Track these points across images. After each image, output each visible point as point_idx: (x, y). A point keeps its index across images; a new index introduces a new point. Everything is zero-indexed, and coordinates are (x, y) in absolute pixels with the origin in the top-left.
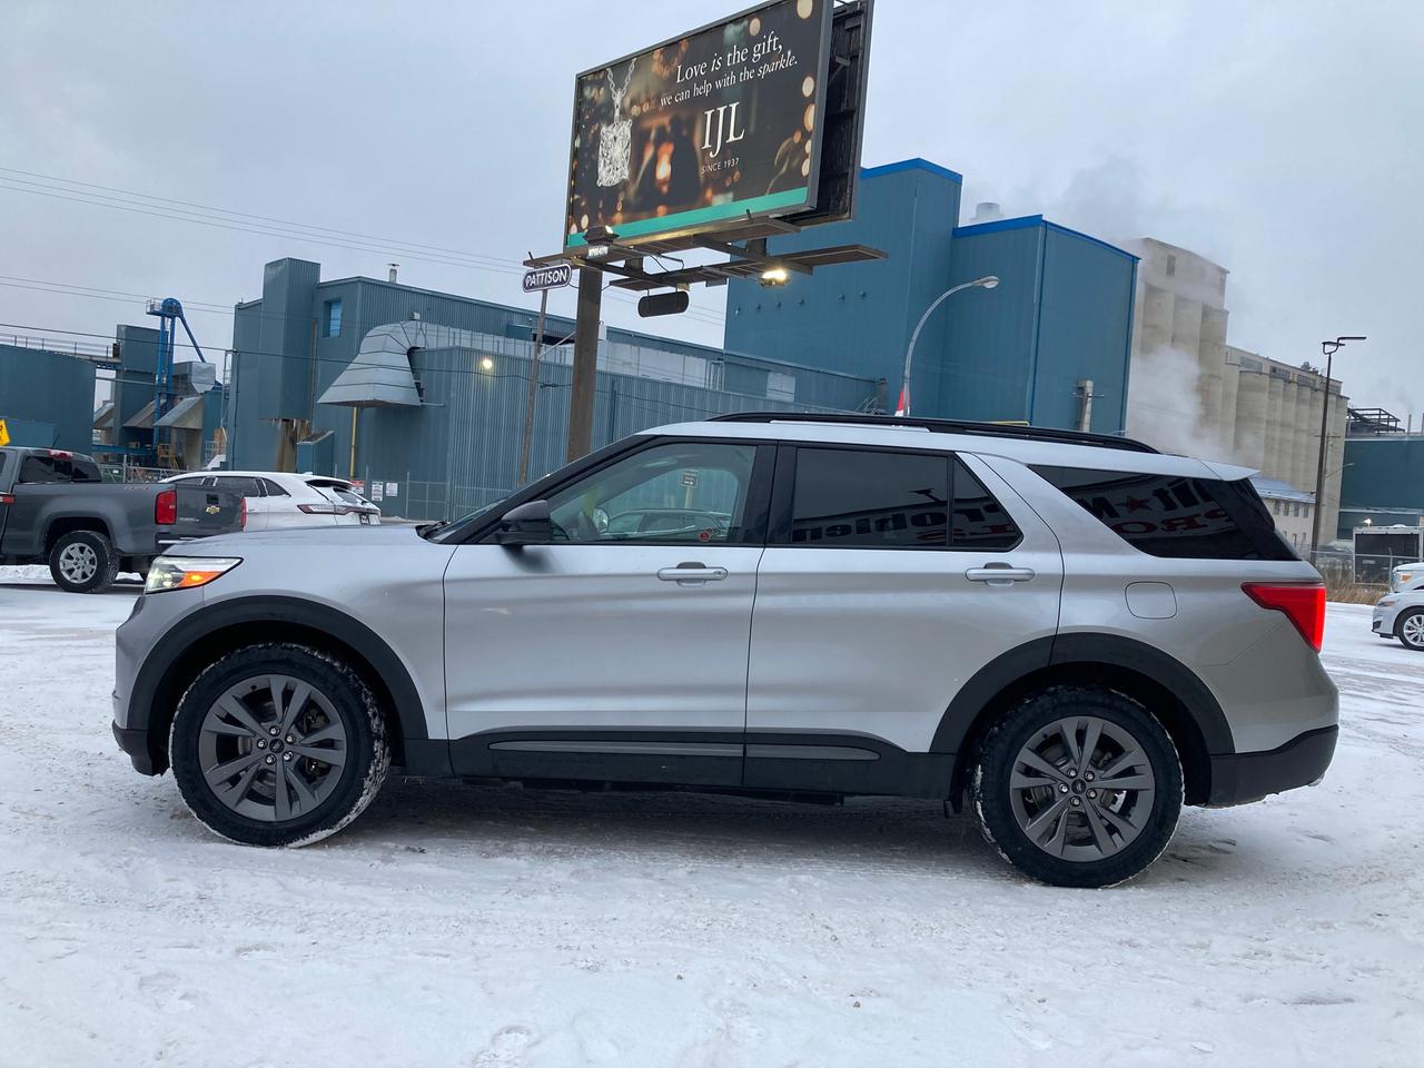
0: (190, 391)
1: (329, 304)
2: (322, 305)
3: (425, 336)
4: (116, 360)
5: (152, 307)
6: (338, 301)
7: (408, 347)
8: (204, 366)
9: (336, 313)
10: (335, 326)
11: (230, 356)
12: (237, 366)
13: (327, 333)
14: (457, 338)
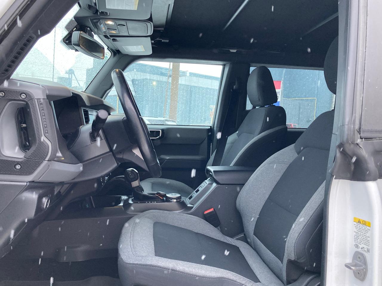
3: (137, 76)
5: (66, 71)
7: (132, 79)
8: (80, 87)
11: (85, 84)
14: (146, 76)
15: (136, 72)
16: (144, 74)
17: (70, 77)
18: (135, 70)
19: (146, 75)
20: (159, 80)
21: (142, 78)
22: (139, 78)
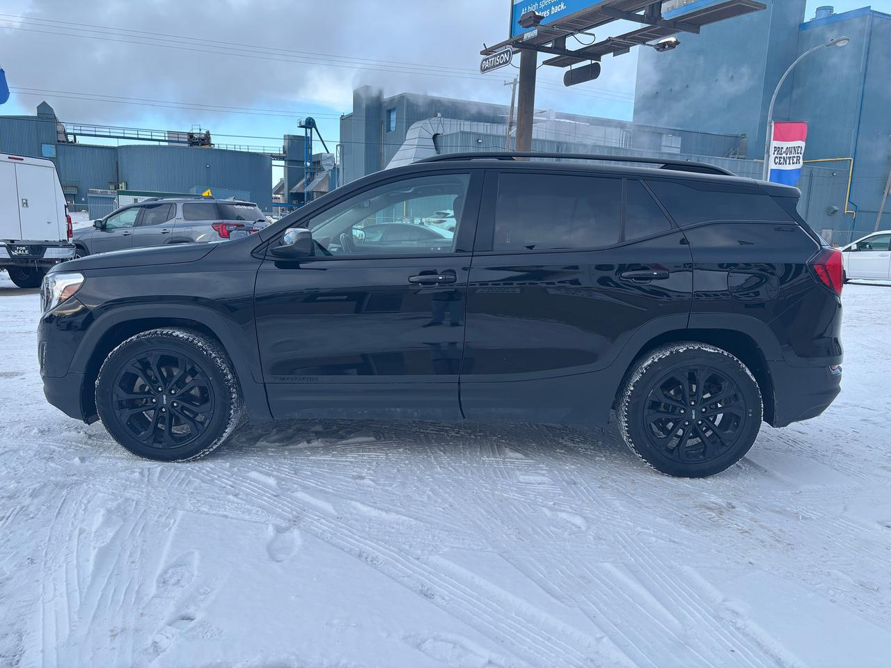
0: (322, 170)
1: (389, 112)
2: (385, 113)
3: (443, 127)
4: (284, 155)
5: (300, 123)
6: (394, 109)
7: (433, 134)
8: (328, 155)
9: (393, 116)
10: (393, 125)
11: (339, 148)
12: (342, 154)
13: (389, 130)
14: (462, 126)
15: (442, 119)
16: (458, 123)
17: (309, 135)
18: (439, 115)
19: (462, 123)
20: (489, 132)
21: (455, 129)
22: (448, 132)
